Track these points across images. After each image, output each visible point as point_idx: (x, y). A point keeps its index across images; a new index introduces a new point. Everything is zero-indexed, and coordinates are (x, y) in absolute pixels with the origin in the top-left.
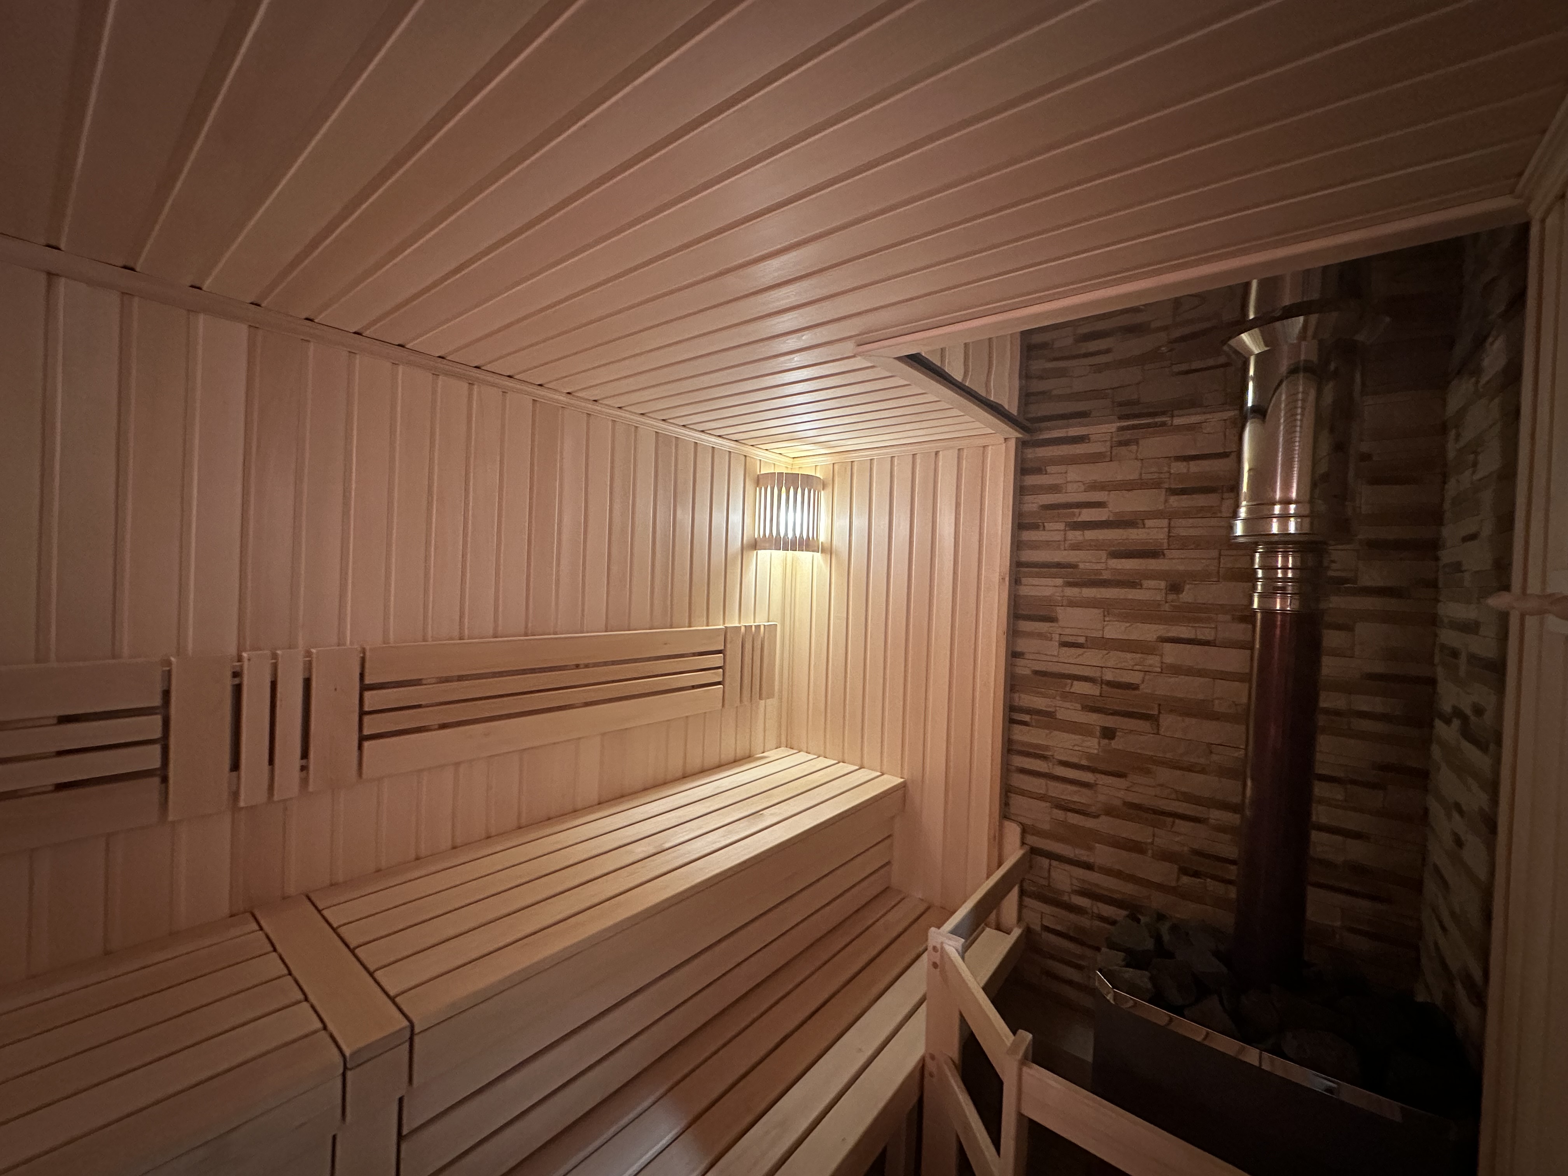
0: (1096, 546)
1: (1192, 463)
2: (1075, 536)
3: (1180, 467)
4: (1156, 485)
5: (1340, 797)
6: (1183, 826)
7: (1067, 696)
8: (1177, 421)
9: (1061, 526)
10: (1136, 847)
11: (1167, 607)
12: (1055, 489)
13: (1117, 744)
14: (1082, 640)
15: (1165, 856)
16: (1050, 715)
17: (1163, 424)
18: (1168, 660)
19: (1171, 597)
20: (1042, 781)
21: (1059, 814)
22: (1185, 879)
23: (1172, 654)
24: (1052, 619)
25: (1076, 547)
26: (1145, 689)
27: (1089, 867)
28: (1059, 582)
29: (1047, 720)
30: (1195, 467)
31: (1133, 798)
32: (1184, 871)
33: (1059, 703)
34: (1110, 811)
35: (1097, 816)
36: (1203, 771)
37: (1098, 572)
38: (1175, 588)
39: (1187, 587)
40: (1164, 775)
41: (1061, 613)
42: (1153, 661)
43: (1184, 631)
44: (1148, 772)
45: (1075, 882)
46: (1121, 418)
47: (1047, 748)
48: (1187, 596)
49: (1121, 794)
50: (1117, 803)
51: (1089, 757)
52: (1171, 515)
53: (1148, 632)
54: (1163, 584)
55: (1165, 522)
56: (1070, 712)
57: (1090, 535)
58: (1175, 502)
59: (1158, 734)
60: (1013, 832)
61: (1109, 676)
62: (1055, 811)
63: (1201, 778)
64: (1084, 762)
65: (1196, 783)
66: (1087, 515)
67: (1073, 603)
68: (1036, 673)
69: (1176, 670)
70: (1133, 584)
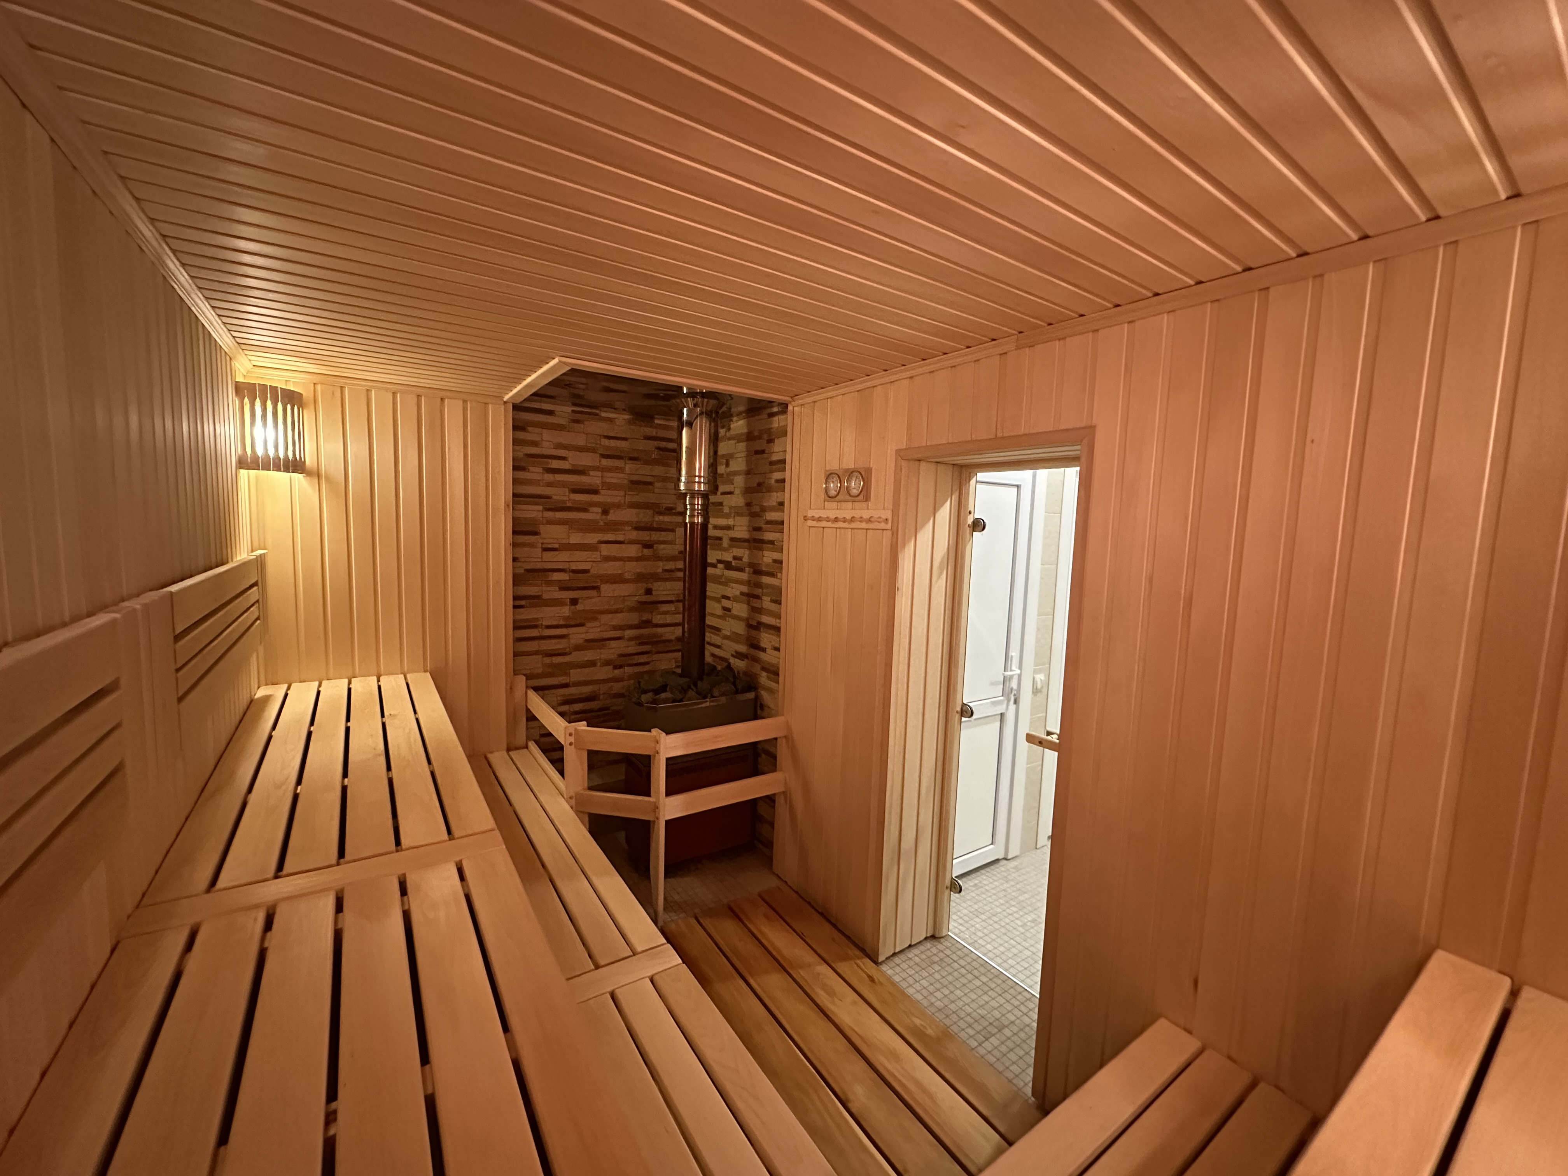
0: (563, 485)
1: (611, 441)
2: (549, 477)
3: (605, 442)
4: (594, 451)
5: (673, 609)
6: (613, 644)
7: (549, 583)
8: (604, 414)
9: (540, 470)
10: (592, 664)
11: (602, 523)
12: (534, 444)
13: (580, 607)
14: (556, 546)
15: (607, 663)
16: (538, 597)
17: (597, 415)
18: (604, 553)
19: (604, 517)
20: (535, 643)
21: (547, 660)
22: (617, 672)
23: (605, 550)
24: (536, 533)
25: (550, 485)
26: (593, 572)
27: (566, 686)
28: (540, 508)
29: (536, 600)
30: (613, 443)
31: (590, 636)
32: (615, 668)
33: (544, 589)
34: (578, 648)
35: (570, 653)
36: (622, 612)
37: (564, 502)
38: (605, 512)
39: (611, 511)
40: (604, 618)
41: (543, 529)
42: (596, 555)
43: (610, 537)
44: (595, 619)
45: (559, 698)
46: (574, 404)
47: (537, 620)
48: (613, 516)
49: (583, 636)
50: (581, 641)
51: (566, 618)
52: (603, 469)
53: (593, 538)
54: (599, 510)
55: (599, 474)
56: (555, 594)
57: (559, 477)
58: (605, 462)
59: (600, 596)
60: (521, 681)
61: (574, 567)
62: (545, 659)
63: (619, 615)
64: (562, 622)
65: (618, 619)
66: (555, 464)
67: (550, 522)
68: (528, 571)
69: (607, 559)
70: (585, 510)
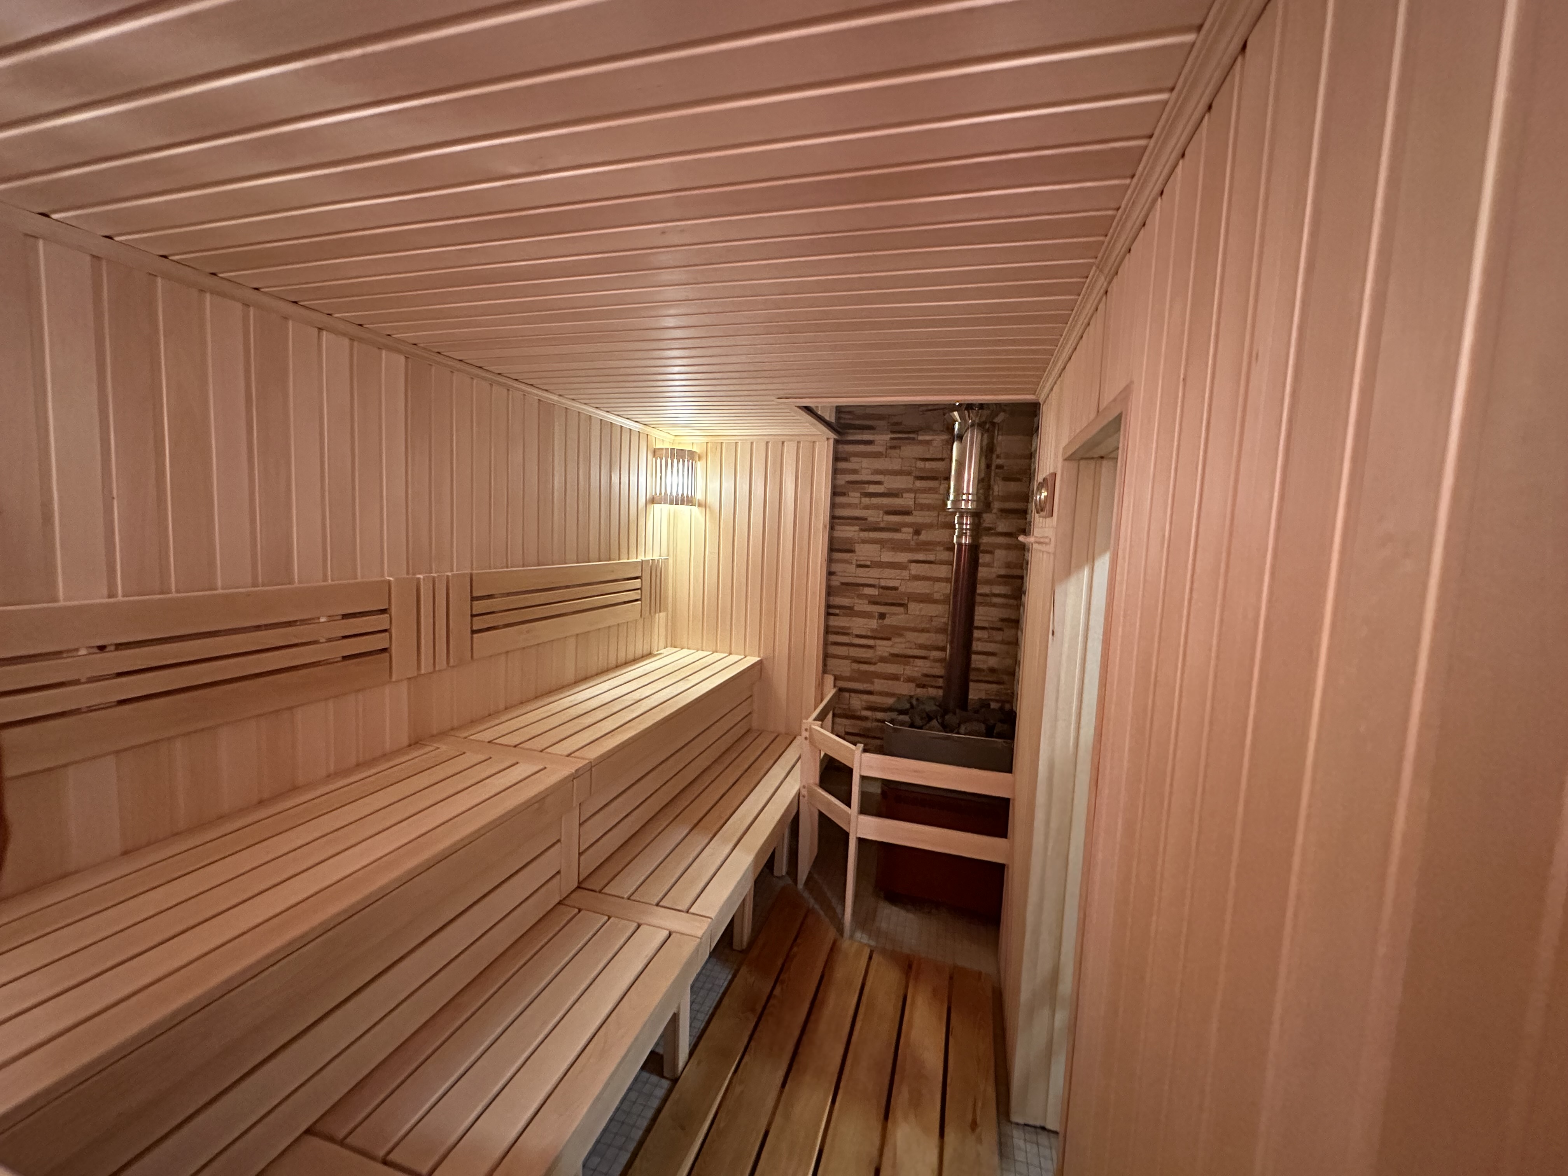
0: (877, 507)
1: (927, 463)
2: (866, 501)
3: (920, 464)
4: (909, 473)
5: (986, 636)
6: (919, 662)
7: (860, 596)
8: (920, 438)
9: (859, 495)
10: (895, 677)
11: (912, 543)
12: (855, 472)
13: (887, 621)
14: (869, 563)
15: (910, 680)
16: (850, 608)
17: (913, 439)
18: (913, 572)
19: (915, 537)
20: (845, 648)
21: (855, 666)
22: (919, 690)
23: (915, 569)
24: (851, 551)
25: (866, 507)
26: (902, 589)
27: (870, 693)
28: (857, 528)
29: (849, 611)
30: (928, 465)
31: (895, 651)
32: (918, 686)
33: (856, 601)
34: (883, 660)
35: (875, 664)
36: (928, 632)
37: (878, 523)
38: (917, 532)
39: (923, 532)
40: (910, 636)
41: (858, 547)
42: (905, 574)
43: (921, 557)
44: (901, 635)
45: (863, 703)
46: (893, 432)
47: (849, 628)
48: (924, 536)
49: (888, 649)
50: (886, 654)
51: (872, 630)
52: (916, 491)
53: (903, 557)
54: (911, 530)
55: (912, 495)
56: (862, 606)
57: (875, 500)
58: (919, 484)
59: (907, 614)
60: (829, 680)
61: (883, 583)
62: (853, 664)
63: (927, 635)
64: (869, 634)
65: (925, 638)
66: (872, 489)
67: (864, 541)
68: (843, 584)
69: (916, 578)
70: (897, 530)
